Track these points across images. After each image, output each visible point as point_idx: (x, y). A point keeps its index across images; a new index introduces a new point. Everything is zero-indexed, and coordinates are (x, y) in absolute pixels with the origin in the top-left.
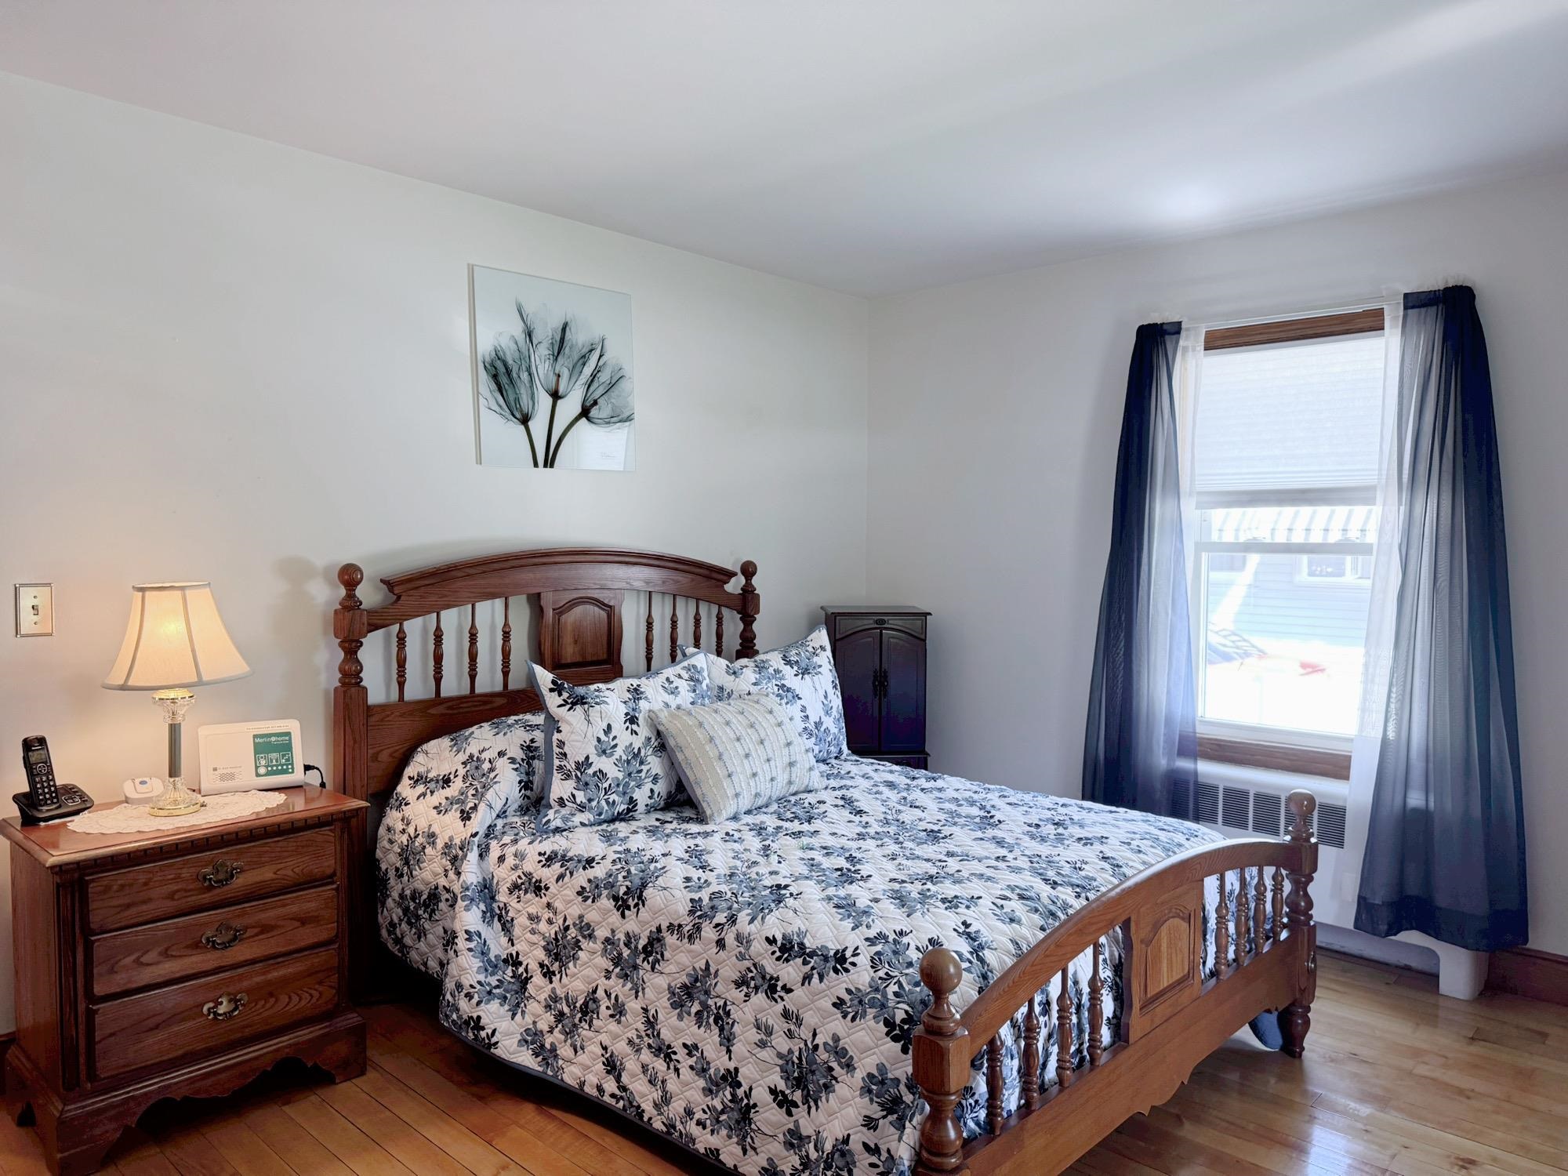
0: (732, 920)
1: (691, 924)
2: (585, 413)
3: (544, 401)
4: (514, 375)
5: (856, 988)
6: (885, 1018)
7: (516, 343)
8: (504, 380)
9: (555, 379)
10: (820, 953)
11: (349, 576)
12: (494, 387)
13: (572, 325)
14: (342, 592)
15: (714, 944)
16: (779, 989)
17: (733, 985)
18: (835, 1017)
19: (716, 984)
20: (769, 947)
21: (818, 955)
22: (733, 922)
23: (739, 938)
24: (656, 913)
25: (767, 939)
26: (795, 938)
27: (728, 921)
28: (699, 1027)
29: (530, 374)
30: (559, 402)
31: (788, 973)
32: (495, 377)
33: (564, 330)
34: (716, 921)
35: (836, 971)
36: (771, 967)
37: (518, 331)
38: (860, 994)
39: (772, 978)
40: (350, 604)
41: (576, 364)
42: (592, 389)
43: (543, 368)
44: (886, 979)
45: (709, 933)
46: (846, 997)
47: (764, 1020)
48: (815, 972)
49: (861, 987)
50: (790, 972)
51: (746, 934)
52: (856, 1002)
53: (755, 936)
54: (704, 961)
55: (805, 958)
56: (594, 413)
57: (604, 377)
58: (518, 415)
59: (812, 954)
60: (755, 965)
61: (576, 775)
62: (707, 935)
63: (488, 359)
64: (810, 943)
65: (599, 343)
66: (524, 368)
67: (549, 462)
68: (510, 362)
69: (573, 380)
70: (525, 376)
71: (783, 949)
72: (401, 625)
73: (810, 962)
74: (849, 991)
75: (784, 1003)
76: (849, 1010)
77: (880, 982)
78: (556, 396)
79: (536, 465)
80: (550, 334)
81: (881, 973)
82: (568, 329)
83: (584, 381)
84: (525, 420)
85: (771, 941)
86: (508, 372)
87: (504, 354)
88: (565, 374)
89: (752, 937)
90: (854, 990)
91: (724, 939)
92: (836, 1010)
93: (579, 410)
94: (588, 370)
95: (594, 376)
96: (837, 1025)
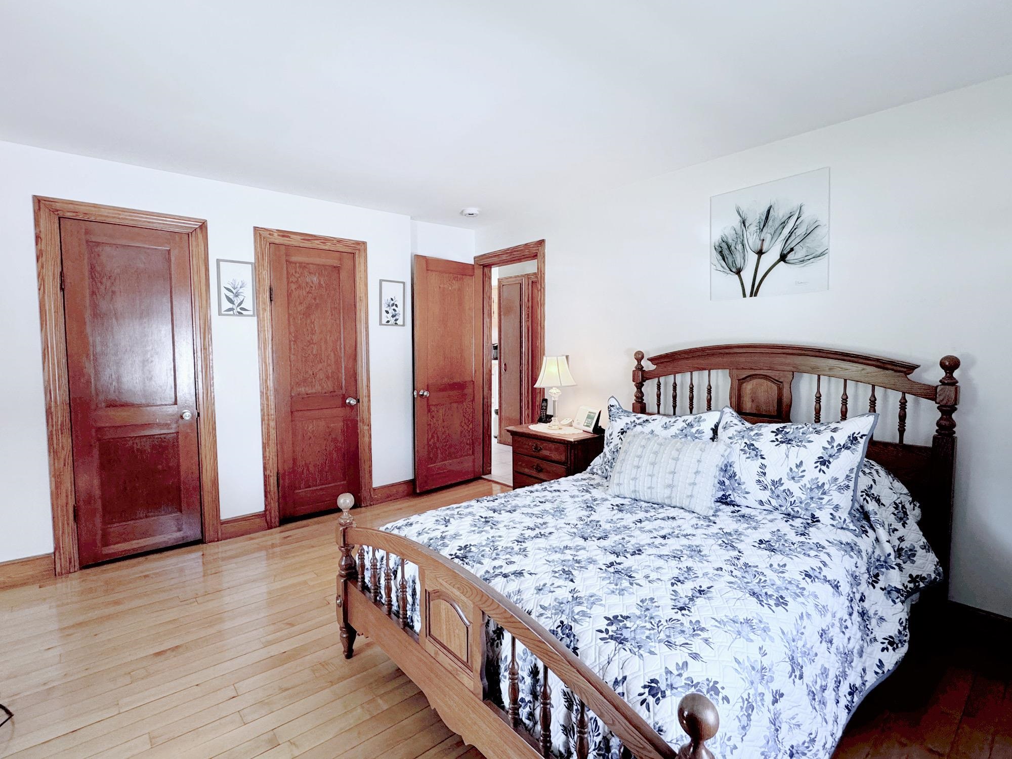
2: (783, 258)
3: (752, 257)
4: (733, 248)
7: (735, 230)
8: (726, 252)
9: (760, 243)
11: (639, 357)
12: (720, 258)
13: (776, 207)
14: (636, 362)
29: (743, 245)
30: (762, 256)
32: (721, 252)
33: (769, 211)
37: (736, 222)
40: (640, 368)
41: (777, 229)
42: (789, 242)
43: (752, 240)
56: (790, 257)
57: (801, 231)
58: (734, 270)
63: (717, 244)
65: (797, 209)
66: (739, 242)
67: (754, 293)
68: (730, 241)
69: (774, 241)
70: (739, 247)
72: (659, 379)
78: (760, 253)
79: (744, 296)
80: (758, 218)
82: (772, 209)
83: (783, 238)
84: (738, 272)
86: (729, 247)
87: (727, 238)
88: (769, 237)
93: (778, 257)
94: (786, 231)
95: (791, 233)
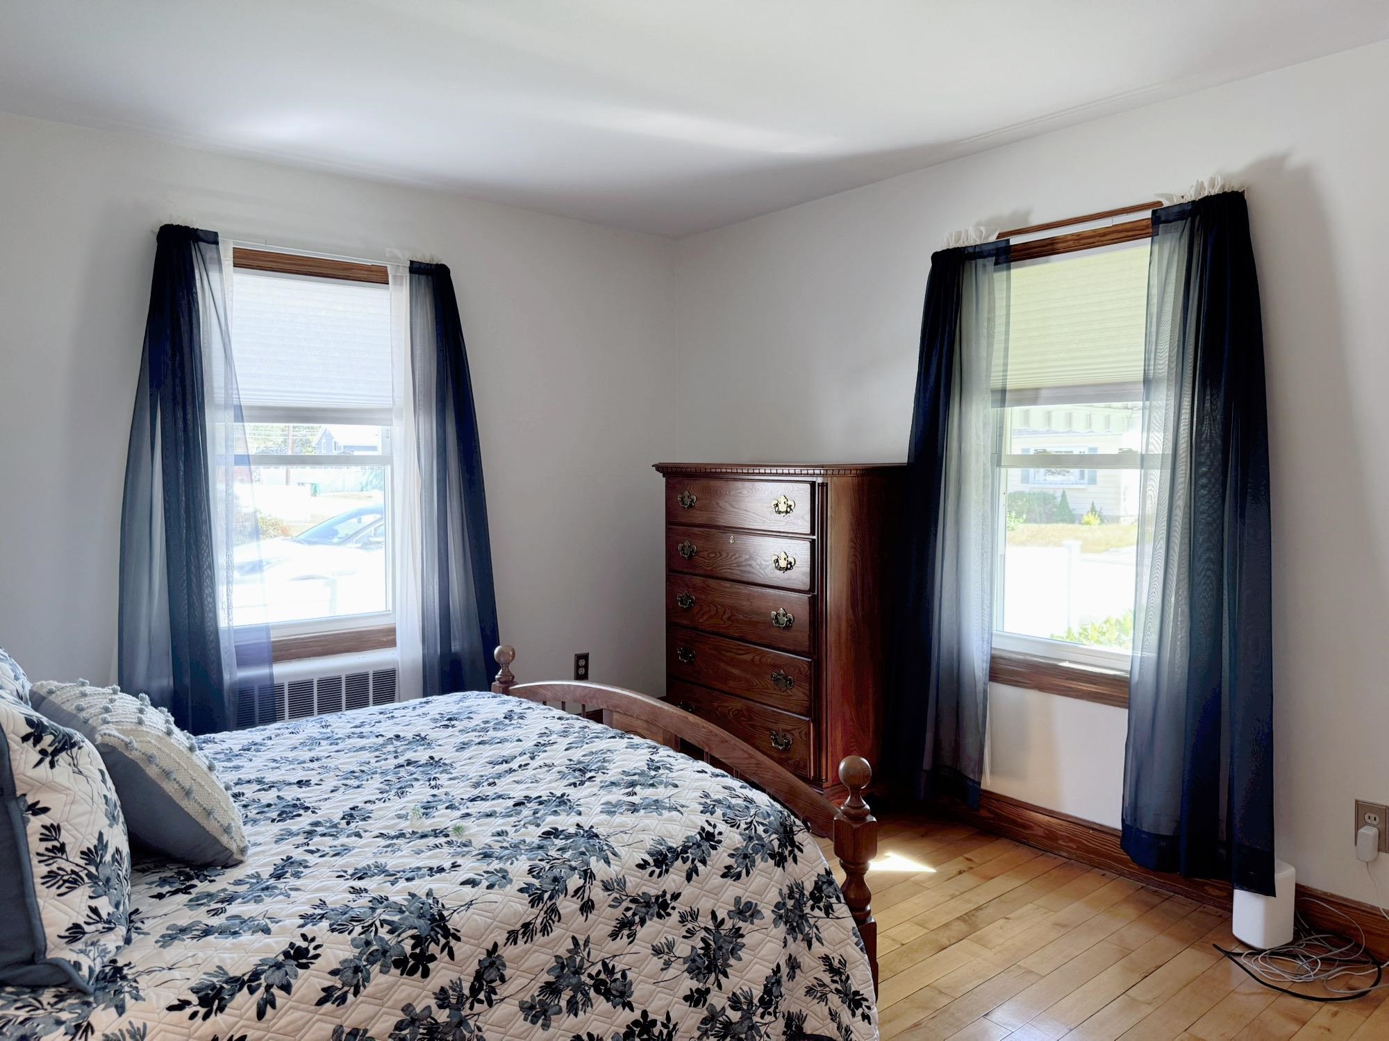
0: (588, 875)
1: (542, 912)
5: (734, 850)
6: (769, 854)
10: (691, 844)
15: (579, 912)
16: (669, 902)
17: (610, 939)
18: (727, 885)
19: (589, 954)
20: (644, 872)
21: (690, 847)
22: (590, 877)
23: (607, 887)
24: (478, 936)
25: (639, 866)
26: (661, 847)
27: (585, 879)
28: (576, 1015)
31: (674, 881)
34: (571, 889)
35: (714, 848)
36: (652, 889)
38: (740, 852)
39: (657, 897)
44: (750, 827)
45: (568, 906)
46: (731, 861)
47: (663, 941)
48: (696, 862)
49: (738, 846)
50: (674, 879)
51: (614, 877)
52: (740, 860)
53: (623, 873)
54: (570, 941)
55: (682, 857)
59: (685, 849)
60: (634, 901)
61: (89, 875)
62: (568, 910)
64: (676, 843)
71: (658, 863)
73: (688, 857)
74: (731, 856)
75: (677, 910)
76: (739, 869)
77: (747, 832)
81: (743, 826)
85: (643, 866)
89: (620, 876)
90: (734, 852)
91: (589, 899)
92: (725, 879)
96: (733, 890)
